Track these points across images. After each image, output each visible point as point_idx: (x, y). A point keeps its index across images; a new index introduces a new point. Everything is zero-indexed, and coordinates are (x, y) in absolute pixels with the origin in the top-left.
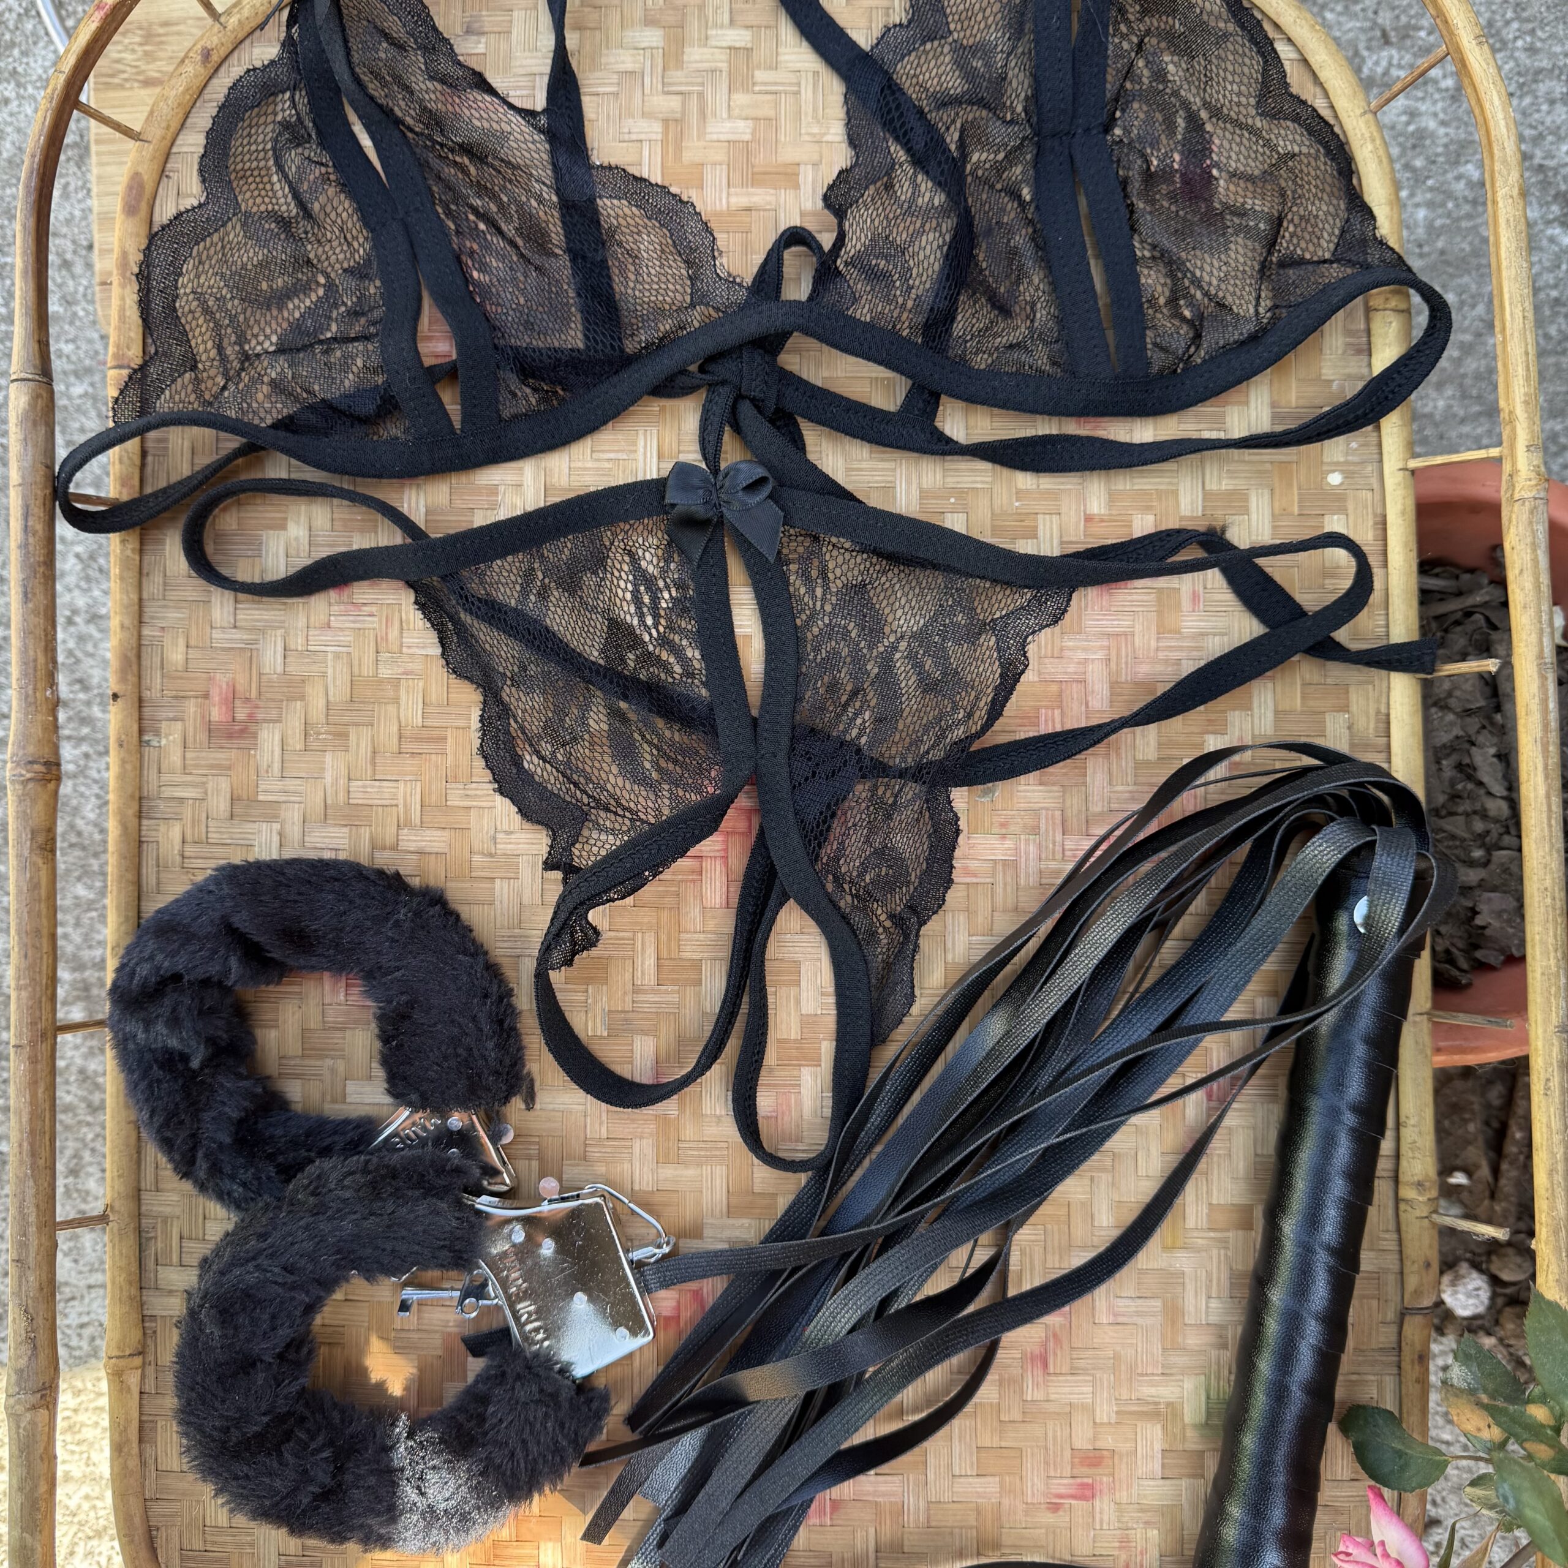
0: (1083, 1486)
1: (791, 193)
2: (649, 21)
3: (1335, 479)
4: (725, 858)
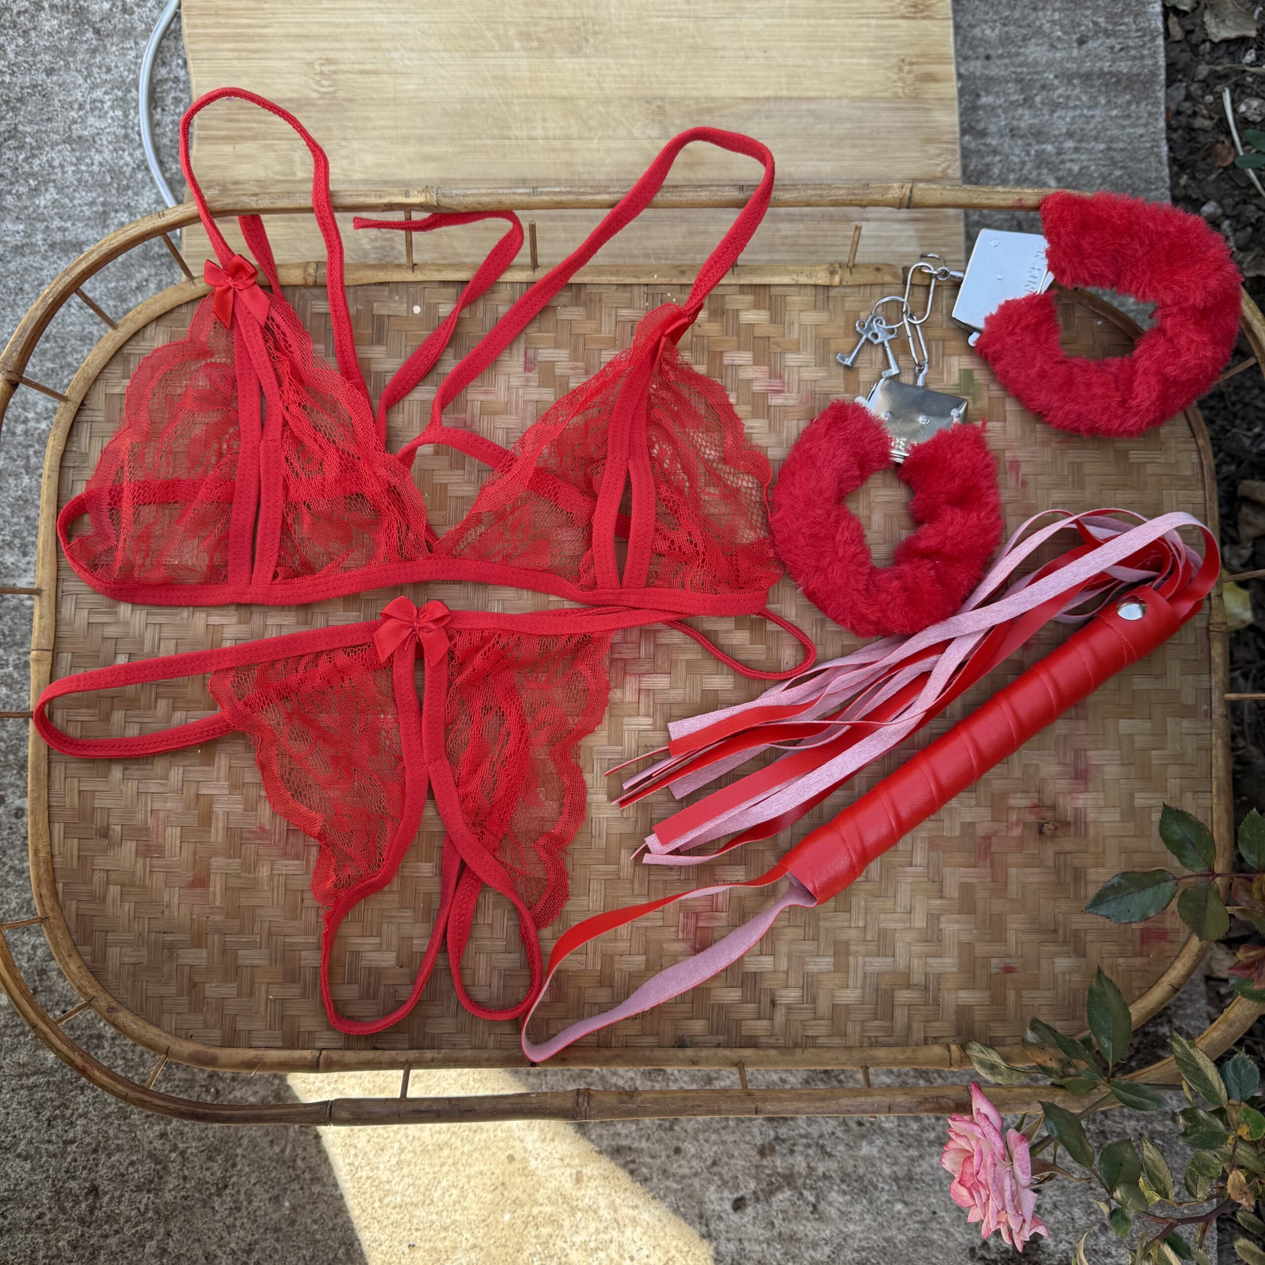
0: (1011, 467)
1: (226, 629)
2: (107, 718)
3: (417, 309)
4: (640, 675)
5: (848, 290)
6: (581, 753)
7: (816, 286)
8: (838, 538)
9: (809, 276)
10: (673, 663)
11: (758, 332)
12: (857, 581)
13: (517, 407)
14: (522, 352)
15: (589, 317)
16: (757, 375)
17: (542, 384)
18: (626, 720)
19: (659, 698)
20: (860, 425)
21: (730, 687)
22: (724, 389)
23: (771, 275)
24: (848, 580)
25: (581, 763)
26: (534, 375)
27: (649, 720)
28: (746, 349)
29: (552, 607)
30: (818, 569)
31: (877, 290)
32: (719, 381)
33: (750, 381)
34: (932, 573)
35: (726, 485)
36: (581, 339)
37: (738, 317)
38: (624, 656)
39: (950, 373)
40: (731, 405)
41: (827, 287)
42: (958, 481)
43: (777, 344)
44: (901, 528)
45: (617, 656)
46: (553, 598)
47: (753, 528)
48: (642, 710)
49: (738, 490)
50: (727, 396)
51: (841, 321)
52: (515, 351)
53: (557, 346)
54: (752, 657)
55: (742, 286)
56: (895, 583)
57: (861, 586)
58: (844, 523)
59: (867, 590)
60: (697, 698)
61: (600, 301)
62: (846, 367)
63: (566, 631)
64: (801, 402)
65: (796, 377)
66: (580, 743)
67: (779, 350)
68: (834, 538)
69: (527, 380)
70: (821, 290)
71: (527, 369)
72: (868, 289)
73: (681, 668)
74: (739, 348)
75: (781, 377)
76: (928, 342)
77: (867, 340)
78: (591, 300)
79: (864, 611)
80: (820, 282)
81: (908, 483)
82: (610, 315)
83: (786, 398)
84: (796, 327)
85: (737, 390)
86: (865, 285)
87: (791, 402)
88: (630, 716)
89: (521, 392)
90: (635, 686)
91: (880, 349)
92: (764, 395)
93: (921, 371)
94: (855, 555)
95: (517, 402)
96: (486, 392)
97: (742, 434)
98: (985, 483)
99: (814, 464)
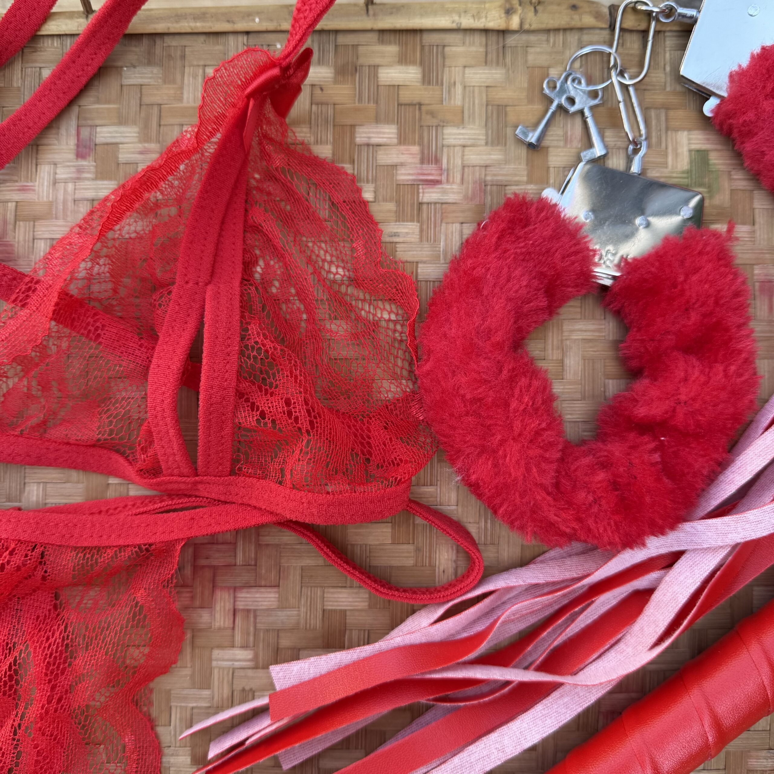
5: (532, 38)
6: (155, 697)
7: (486, 31)
8: (514, 404)
9: (476, 16)
10: (281, 571)
11: (406, 96)
12: (542, 472)
13: (65, 209)
14: (73, 131)
15: (167, 79)
16: (403, 158)
17: (100, 175)
18: (217, 653)
19: (263, 622)
20: (547, 233)
21: (364, 605)
22: (354, 180)
23: (422, 16)
24: (528, 470)
25: (154, 712)
26: (88, 164)
27: (247, 654)
28: (388, 121)
29: (111, 494)
30: (483, 450)
31: (573, 38)
32: (348, 168)
33: (394, 166)
34: (656, 457)
35: (359, 318)
36: (156, 110)
37: (376, 76)
38: (215, 563)
39: (676, 155)
40: (365, 203)
41: (503, 33)
42: (694, 317)
43: (432, 114)
44: (608, 377)
45: (203, 562)
46: (113, 480)
47: (395, 377)
48: (238, 638)
49: (376, 324)
50: (359, 191)
51: (522, 81)
52: (63, 131)
53: (122, 121)
54: (395, 562)
55: (382, 32)
56: (601, 476)
57: (548, 480)
58: (524, 382)
59: (557, 485)
60: (317, 622)
61: (183, 57)
62: (530, 146)
63: (114, 541)
64: (466, 197)
65: (459, 162)
66: (152, 685)
67: (434, 122)
68: (507, 405)
69: (80, 170)
70: (493, 38)
71: (80, 155)
72: (560, 37)
73: (294, 577)
74: (377, 120)
75: (437, 161)
76: (645, 110)
77: (560, 107)
78: (170, 57)
79: (553, 518)
80: (492, 24)
81: (618, 314)
82: (195, 76)
83: (444, 192)
84: (459, 89)
85: (375, 180)
86: (557, 30)
87: (451, 198)
88: (220, 647)
89: (70, 186)
90: (229, 606)
91: (578, 121)
92: (414, 186)
93: (636, 151)
94: (538, 433)
95: (65, 202)
96: (23, 189)
97: (378, 243)
98: (733, 320)
99: (479, 291)
